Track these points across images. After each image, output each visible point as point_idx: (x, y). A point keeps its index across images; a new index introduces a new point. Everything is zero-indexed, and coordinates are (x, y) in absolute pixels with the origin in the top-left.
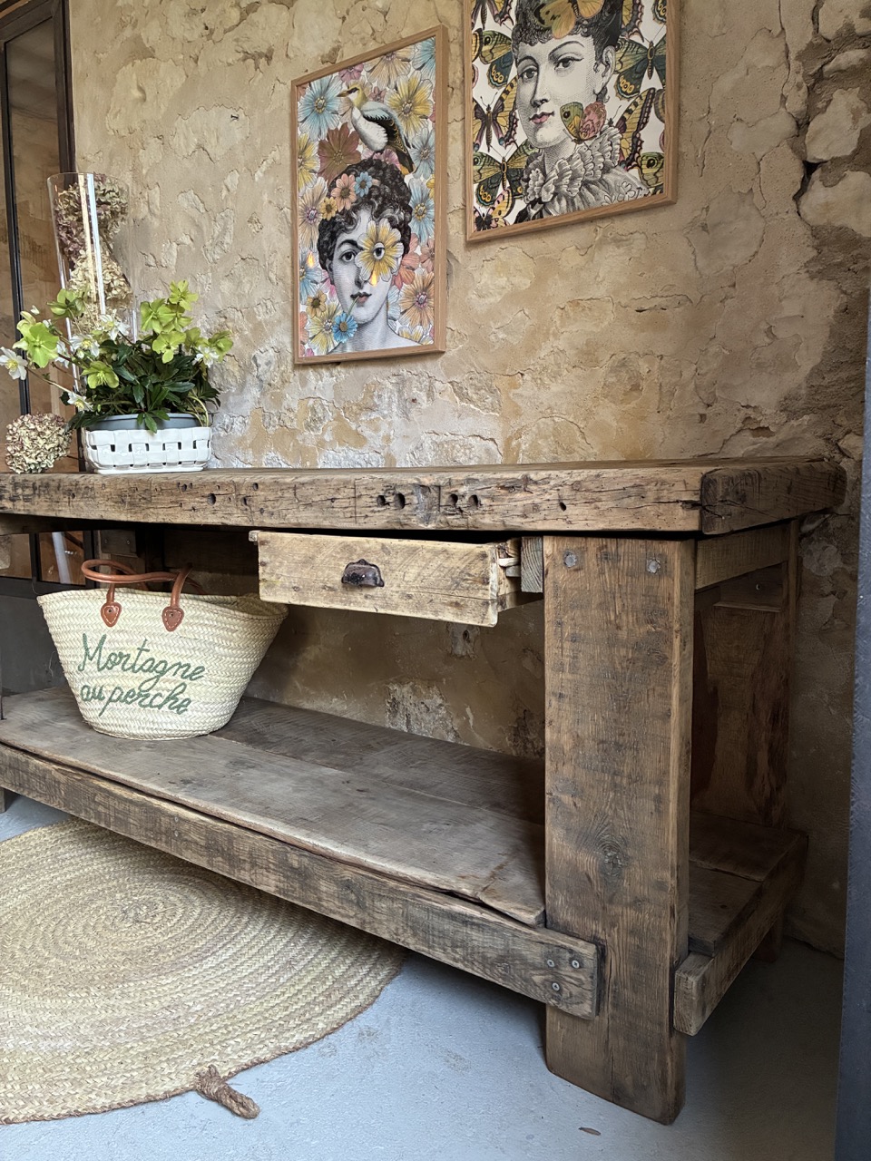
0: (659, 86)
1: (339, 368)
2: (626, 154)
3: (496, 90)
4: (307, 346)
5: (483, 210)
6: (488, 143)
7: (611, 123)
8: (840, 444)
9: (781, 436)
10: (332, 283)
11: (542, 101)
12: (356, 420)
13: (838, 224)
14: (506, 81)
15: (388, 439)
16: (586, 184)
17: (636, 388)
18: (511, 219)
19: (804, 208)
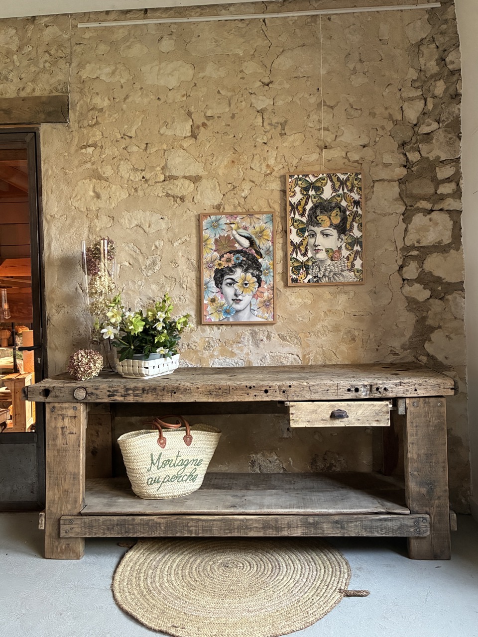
0: (360, 250)
1: (223, 326)
2: (349, 267)
3: (299, 238)
4: (208, 317)
5: (294, 276)
6: (297, 254)
7: (344, 257)
8: (419, 358)
9: (402, 356)
10: (222, 293)
11: (318, 245)
12: (232, 347)
13: (413, 297)
14: (303, 236)
15: (248, 354)
16: (335, 274)
17: (354, 339)
18: (306, 281)
19: (403, 291)
